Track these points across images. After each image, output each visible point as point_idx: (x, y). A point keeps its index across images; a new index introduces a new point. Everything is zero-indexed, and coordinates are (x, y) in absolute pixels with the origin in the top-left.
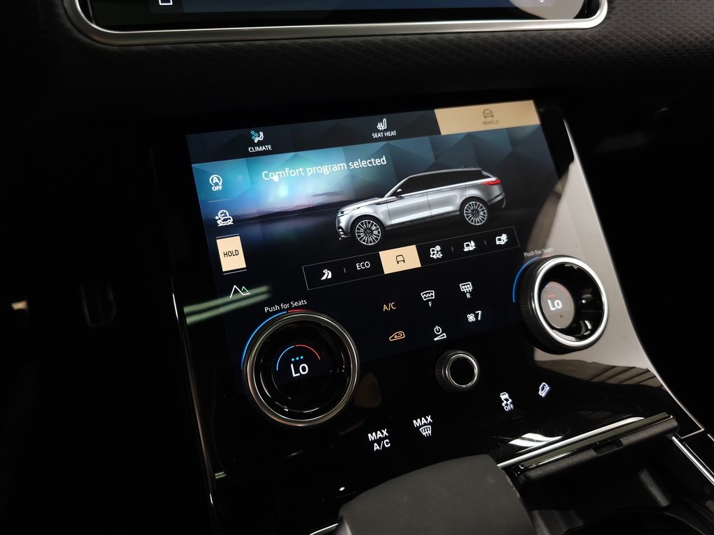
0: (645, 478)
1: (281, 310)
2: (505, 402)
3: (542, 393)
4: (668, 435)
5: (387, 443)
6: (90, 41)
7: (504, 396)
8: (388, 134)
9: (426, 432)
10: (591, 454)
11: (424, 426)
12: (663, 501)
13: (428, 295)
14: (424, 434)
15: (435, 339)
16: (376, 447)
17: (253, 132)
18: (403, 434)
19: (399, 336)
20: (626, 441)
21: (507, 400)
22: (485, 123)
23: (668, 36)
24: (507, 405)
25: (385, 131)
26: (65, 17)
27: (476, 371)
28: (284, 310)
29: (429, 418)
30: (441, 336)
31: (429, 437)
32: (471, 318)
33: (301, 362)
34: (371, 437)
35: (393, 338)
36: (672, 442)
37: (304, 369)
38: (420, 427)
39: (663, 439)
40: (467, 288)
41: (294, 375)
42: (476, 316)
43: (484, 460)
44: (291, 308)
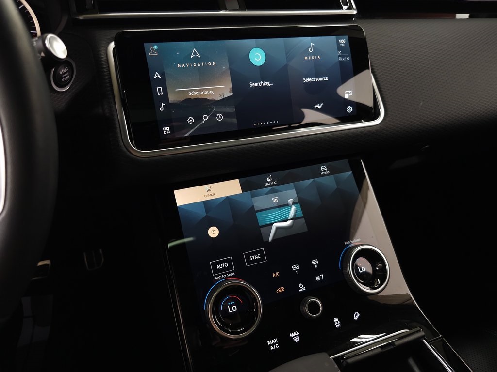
0: (411, 362)
1: (222, 278)
2: (336, 323)
3: (356, 318)
4: (421, 339)
5: (277, 346)
7: (336, 320)
8: (272, 183)
9: (297, 340)
10: (379, 350)
11: (295, 336)
13: (296, 267)
14: (295, 341)
15: (300, 291)
16: (272, 348)
18: (285, 341)
19: (281, 290)
20: (397, 343)
21: (337, 322)
23: (418, 124)
24: (337, 324)
25: (271, 182)
27: (321, 308)
28: (224, 278)
29: (298, 332)
30: (303, 289)
31: (298, 342)
32: (318, 278)
33: (233, 305)
34: (269, 343)
35: (278, 291)
36: (423, 343)
37: (235, 309)
38: (294, 337)
39: (419, 341)
40: (315, 262)
41: (230, 312)
42: (321, 277)
43: (324, 355)
44: (227, 277)
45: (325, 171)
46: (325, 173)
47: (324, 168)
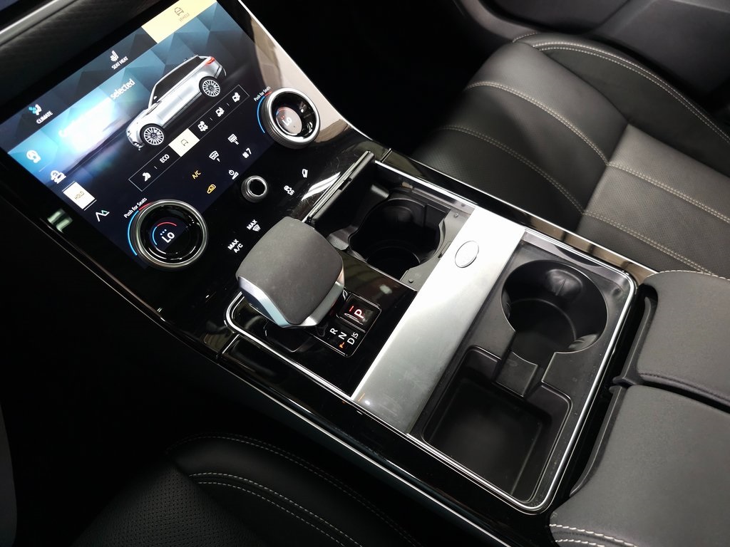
0: (375, 189)
1: (135, 212)
2: (288, 191)
3: (305, 176)
4: (373, 162)
5: (240, 246)
7: (286, 188)
8: (122, 61)
10: (340, 191)
11: (254, 226)
12: (386, 195)
13: (214, 155)
14: (256, 230)
15: (233, 178)
16: (236, 251)
17: (30, 109)
19: (212, 188)
20: (352, 177)
22: (181, 20)
24: (290, 192)
27: (264, 183)
28: (136, 210)
29: (254, 221)
30: (235, 175)
32: (246, 155)
33: (166, 233)
34: (230, 247)
36: (376, 164)
37: (171, 236)
38: (252, 228)
39: (370, 165)
40: (233, 138)
41: (168, 241)
42: (248, 152)
44: (139, 207)
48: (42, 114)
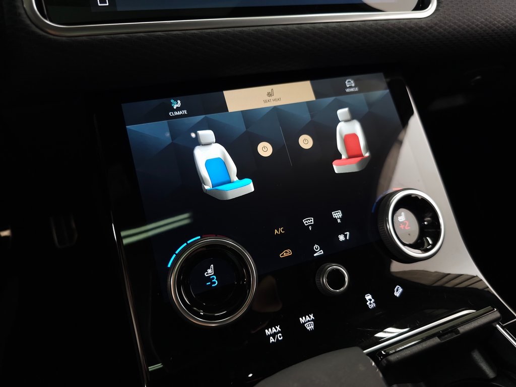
0: (477, 356)
2: (369, 302)
3: (397, 294)
4: (494, 324)
5: (280, 337)
6: (44, 34)
7: (368, 297)
9: (310, 327)
10: (436, 340)
11: (308, 322)
12: (491, 374)
13: (309, 221)
14: (308, 328)
15: (315, 255)
16: (272, 340)
17: (172, 101)
18: (292, 329)
19: (287, 253)
20: (462, 329)
21: (370, 300)
23: (482, 22)
24: (370, 304)
26: (25, 16)
27: (347, 279)
29: (312, 316)
30: (319, 252)
31: (312, 331)
32: (341, 238)
34: (268, 332)
35: (283, 255)
36: (496, 328)
38: (305, 323)
39: (489, 328)
40: (337, 215)
42: (345, 236)
43: (355, 350)
45: (351, 87)
46: (352, 90)
47: (350, 83)
48: (178, 109)
